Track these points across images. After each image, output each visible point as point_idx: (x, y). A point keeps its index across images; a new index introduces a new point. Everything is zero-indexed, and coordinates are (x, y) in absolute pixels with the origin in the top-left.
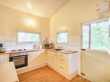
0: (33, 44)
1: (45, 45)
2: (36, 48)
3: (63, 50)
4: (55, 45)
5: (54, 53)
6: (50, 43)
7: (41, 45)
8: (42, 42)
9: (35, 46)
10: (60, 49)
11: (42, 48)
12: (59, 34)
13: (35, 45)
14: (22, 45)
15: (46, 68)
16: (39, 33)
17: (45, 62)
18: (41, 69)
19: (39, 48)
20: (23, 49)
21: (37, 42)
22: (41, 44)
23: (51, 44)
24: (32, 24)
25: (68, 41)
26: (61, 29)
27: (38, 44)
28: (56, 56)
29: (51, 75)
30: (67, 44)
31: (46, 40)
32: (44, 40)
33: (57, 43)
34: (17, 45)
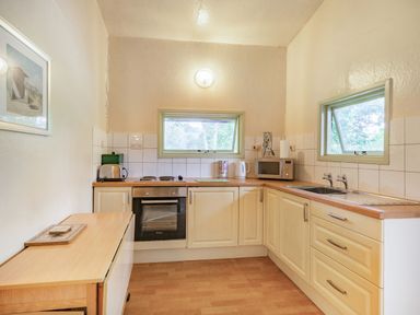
0: (213, 161)
1: (260, 163)
2: (224, 175)
3: (355, 192)
4: (308, 169)
5: (296, 204)
6: (284, 154)
7: (243, 163)
8: (248, 154)
9: (219, 167)
10: (338, 185)
11: (247, 178)
12: (336, 111)
13: (220, 163)
14: (174, 160)
15: (260, 264)
16: (237, 117)
17: (258, 241)
18: (236, 266)
19: (234, 178)
20: (176, 175)
21: (229, 153)
22: (243, 158)
23: (288, 162)
24: (209, 83)
25: (387, 145)
26: (347, 81)
27: (231, 161)
28: (306, 220)
29: (279, 306)
30: (384, 160)
31: (266, 142)
32: (257, 144)
33: (320, 159)
34: (160, 160)
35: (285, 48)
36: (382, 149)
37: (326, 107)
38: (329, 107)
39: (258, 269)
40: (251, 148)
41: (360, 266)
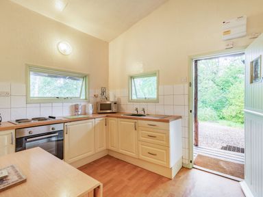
1: (101, 104)
2: (80, 113)
3: (148, 115)
4: (123, 107)
6: (112, 99)
7: (90, 105)
8: (92, 99)
9: (76, 108)
10: (141, 112)
12: (135, 79)
13: (76, 105)
14: (42, 105)
15: (107, 160)
16: (84, 77)
17: (104, 148)
18: (96, 165)
19: (86, 114)
23: (115, 103)
25: (158, 95)
28: (135, 129)
30: (156, 101)
31: (103, 93)
32: (96, 94)
33: (129, 102)
34: (28, 105)
35: (108, 43)
36: (155, 97)
37: (131, 77)
38: (132, 77)
39: (107, 162)
40: (93, 96)
41: (162, 142)
